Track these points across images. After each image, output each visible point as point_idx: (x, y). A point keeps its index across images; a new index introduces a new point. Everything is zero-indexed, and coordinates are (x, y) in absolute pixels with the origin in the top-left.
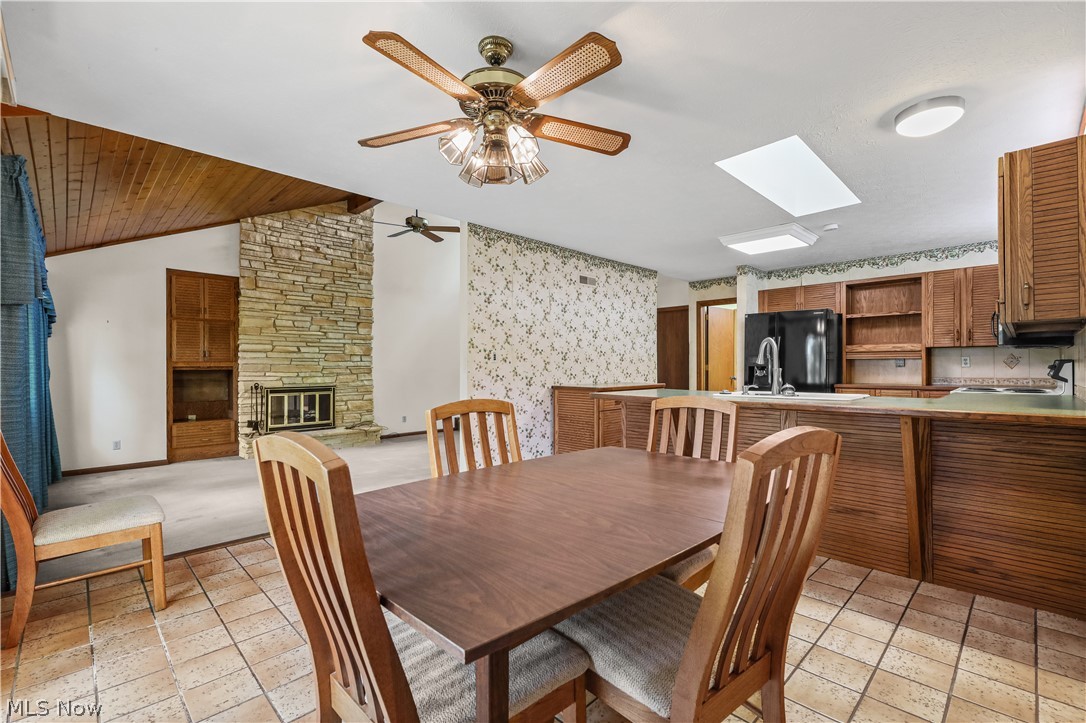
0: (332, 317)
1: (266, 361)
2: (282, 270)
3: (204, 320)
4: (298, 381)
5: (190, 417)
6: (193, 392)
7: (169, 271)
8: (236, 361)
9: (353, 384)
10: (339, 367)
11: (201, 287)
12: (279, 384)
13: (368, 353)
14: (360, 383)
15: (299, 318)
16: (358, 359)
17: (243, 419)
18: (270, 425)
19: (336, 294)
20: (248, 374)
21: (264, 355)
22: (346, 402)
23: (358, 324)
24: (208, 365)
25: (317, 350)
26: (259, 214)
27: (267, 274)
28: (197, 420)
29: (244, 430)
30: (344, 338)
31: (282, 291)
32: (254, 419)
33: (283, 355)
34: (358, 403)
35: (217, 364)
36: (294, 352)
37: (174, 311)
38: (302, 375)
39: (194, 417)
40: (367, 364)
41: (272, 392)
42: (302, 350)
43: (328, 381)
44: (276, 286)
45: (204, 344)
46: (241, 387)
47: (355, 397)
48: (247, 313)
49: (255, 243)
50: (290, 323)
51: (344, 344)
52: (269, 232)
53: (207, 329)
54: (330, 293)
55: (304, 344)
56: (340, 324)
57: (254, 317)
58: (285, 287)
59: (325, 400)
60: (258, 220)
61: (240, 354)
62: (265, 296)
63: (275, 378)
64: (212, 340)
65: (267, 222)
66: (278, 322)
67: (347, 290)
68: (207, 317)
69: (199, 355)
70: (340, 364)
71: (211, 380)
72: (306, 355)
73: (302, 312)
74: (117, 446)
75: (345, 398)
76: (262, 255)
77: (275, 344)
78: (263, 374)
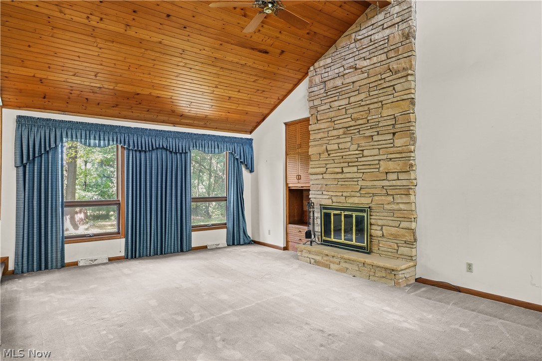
0: (368, 133)
1: (322, 182)
2: (331, 100)
3: (298, 153)
4: (342, 199)
7: (286, 125)
9: (387, 207)
10: (374, 187)
11: (297, 130)
12: (330, 202)
13: (409, 168)
14: (395, 207)
15: (342, 140)
16: (394, 176)
18: (323, 238)
19: (372, 106)
20: (314, 192)
21: (321, 177)
22: (382, 226)
23: (394, 134)
24: (301, 185)
25: (355, 169)
26: (317, 59)
27: (323, 108)
30: (379, 154)
31: (331, 119)
33: (333, 176)
34: (394, 230)
35: (304, 185)
36: (338, 173)
37: (287, 150)
38: (345, 194)
40: (405, 183)
41: (323, 208)
42: (345, 170)
43: (365, 201)
44: (328, 115)
45: (298, 170)
47: (391, 223)
48: (312, 143)
49: (316, 85)
50: (336, 147)
51: (379, 160)
52: (323, 71)
54: (366, 108)
55: (346, 165)
56: (375, 138)
57: (316, 146)
59: (360, 221)
61: (310, 177)
62: (322, 126)
63: (328, 197)
64: (301, 167)
65: (322, 63)
66: (328, 148)
67: (380, 99)
69: (296, 179)
70: (375, 183)
72: (348, 175)
73: (344, 134)
74: (269, 232)
75: (380, 222)
76: (318, 93)
77: (328, 166)
78: (321, 193)
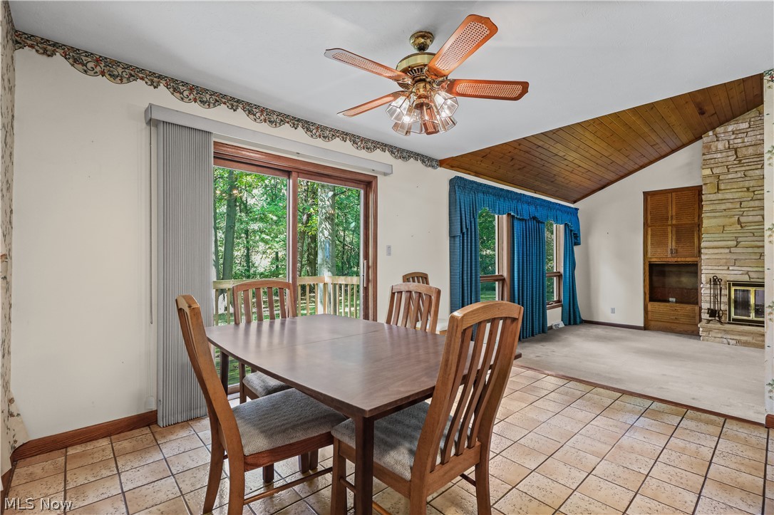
1: (729, 256)
2: (748, 168)
3: (672, 225)
5: (671, 299)
6: (672, 281)
7: (646, 194)
8: (700, 256)
11: (670, 200)
12: (746, 278)
17: (705, 306)
18: (733, 316)
20: (710, 267)
21: (727, 251)
24: (676, 259)
26: (721, 124)
27: (730, 176)
28: (676, 302)
29: (705, 316)
31: (748, 189)
32: (712, 307)
33: (750, 250)
35: (683, 259)
37: (649, 221)
39: (674, 300)
41: (734, 285)
44: (741, 184)
45: (671, 244)
46: (704, 278)
48: (708, 214)
49: (717, 151)
52: (733, 137)
53: (674, 232)
57: (715, 217)
58: (752, 183)
60: (719, 130)
61: (703, 251)
62: (728, 196)
63: (741, 272)
64: (678, 240)
65: (730, 128)
66: (743, 219)
68: (674, 222)
69: (664, 255)
71: (687, 272)
74: (613, 311)
76: (724, 160)
77: (739, 239)
78: (726, 268)
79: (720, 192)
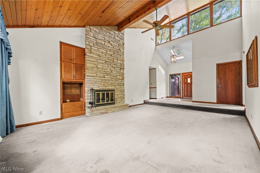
0: (114, 66)
1: (94, 80)
2: (99, 47)
3: (73, 63)
4: (104, 87)
5: (67, 101)
6: (68, 91)
8: (84, 80)
9: (119, 89)
10: (115, 83)
11: (72, 50)
12: (98, 89)
13: (123, 79)
14: (121, 89)
15: (104, 65)
16: (120, 80)
17: (87, 101)
18: (96, 104)
19: (115, 58)
20: (89, 84)
21: (93, 78)
22: (118, 95)
23: (121, 69)
24: (75, 80)
25: (109, 77)
26: (92, 26)
27: (94, 48)
28: (70, 102)
29: (88, 105)
30: (117, 73)
31: (99, 55)
32: (91, 101)
33: (100, 78)
34: (121, 95)
35: (78, 81)
36: (103, 77)
37: (63, 59)
38: (105, 85)
40: (123, 82)
41: (97, 91)
42: (105, 76)
43: (112, 88)
44: (97, 53)
45: (73, 73)
46: (86, 89)
47: (120, 94)
48: (88, 62)
49: (90, 36)
50: (101, 67)
51: (117, 75)
52: (95, 33)
53: (74, 67)
54: (113, 58)
55: (106, 75)
56: (116, 68)
57: (90, 63)
58: (100, 54)
59: (112, 94)
60: (91, 27)
61: (86, 77)
62: (94, 56)
63: (97, 86)
64: (76, 71)
65: (95, 29)
66: (98, 66)
67: (118, 57)
68: (74, 62)
69: (72, 77)
70: (116, 82)
71: (74, 87)
72: (106, 79)
73: (105, 63)
74: (41, 113)
75: (117, 94)
76: (93, 41)
77: (97, 74)
78: (93, 85)
79: (91, 53)
